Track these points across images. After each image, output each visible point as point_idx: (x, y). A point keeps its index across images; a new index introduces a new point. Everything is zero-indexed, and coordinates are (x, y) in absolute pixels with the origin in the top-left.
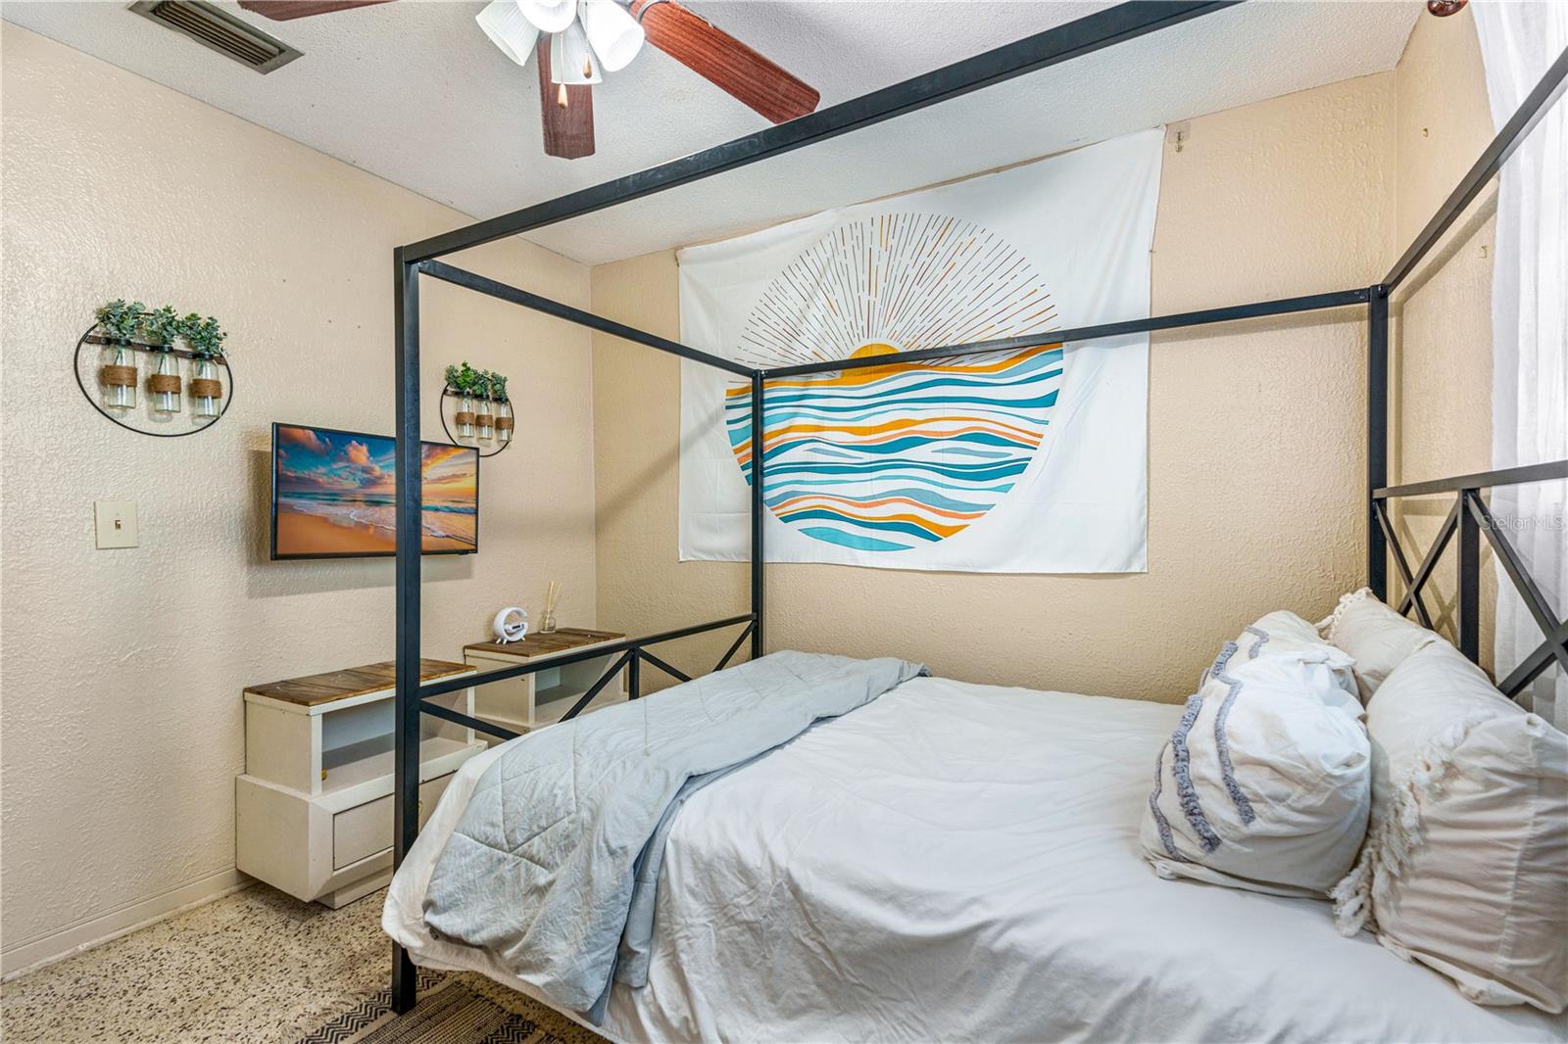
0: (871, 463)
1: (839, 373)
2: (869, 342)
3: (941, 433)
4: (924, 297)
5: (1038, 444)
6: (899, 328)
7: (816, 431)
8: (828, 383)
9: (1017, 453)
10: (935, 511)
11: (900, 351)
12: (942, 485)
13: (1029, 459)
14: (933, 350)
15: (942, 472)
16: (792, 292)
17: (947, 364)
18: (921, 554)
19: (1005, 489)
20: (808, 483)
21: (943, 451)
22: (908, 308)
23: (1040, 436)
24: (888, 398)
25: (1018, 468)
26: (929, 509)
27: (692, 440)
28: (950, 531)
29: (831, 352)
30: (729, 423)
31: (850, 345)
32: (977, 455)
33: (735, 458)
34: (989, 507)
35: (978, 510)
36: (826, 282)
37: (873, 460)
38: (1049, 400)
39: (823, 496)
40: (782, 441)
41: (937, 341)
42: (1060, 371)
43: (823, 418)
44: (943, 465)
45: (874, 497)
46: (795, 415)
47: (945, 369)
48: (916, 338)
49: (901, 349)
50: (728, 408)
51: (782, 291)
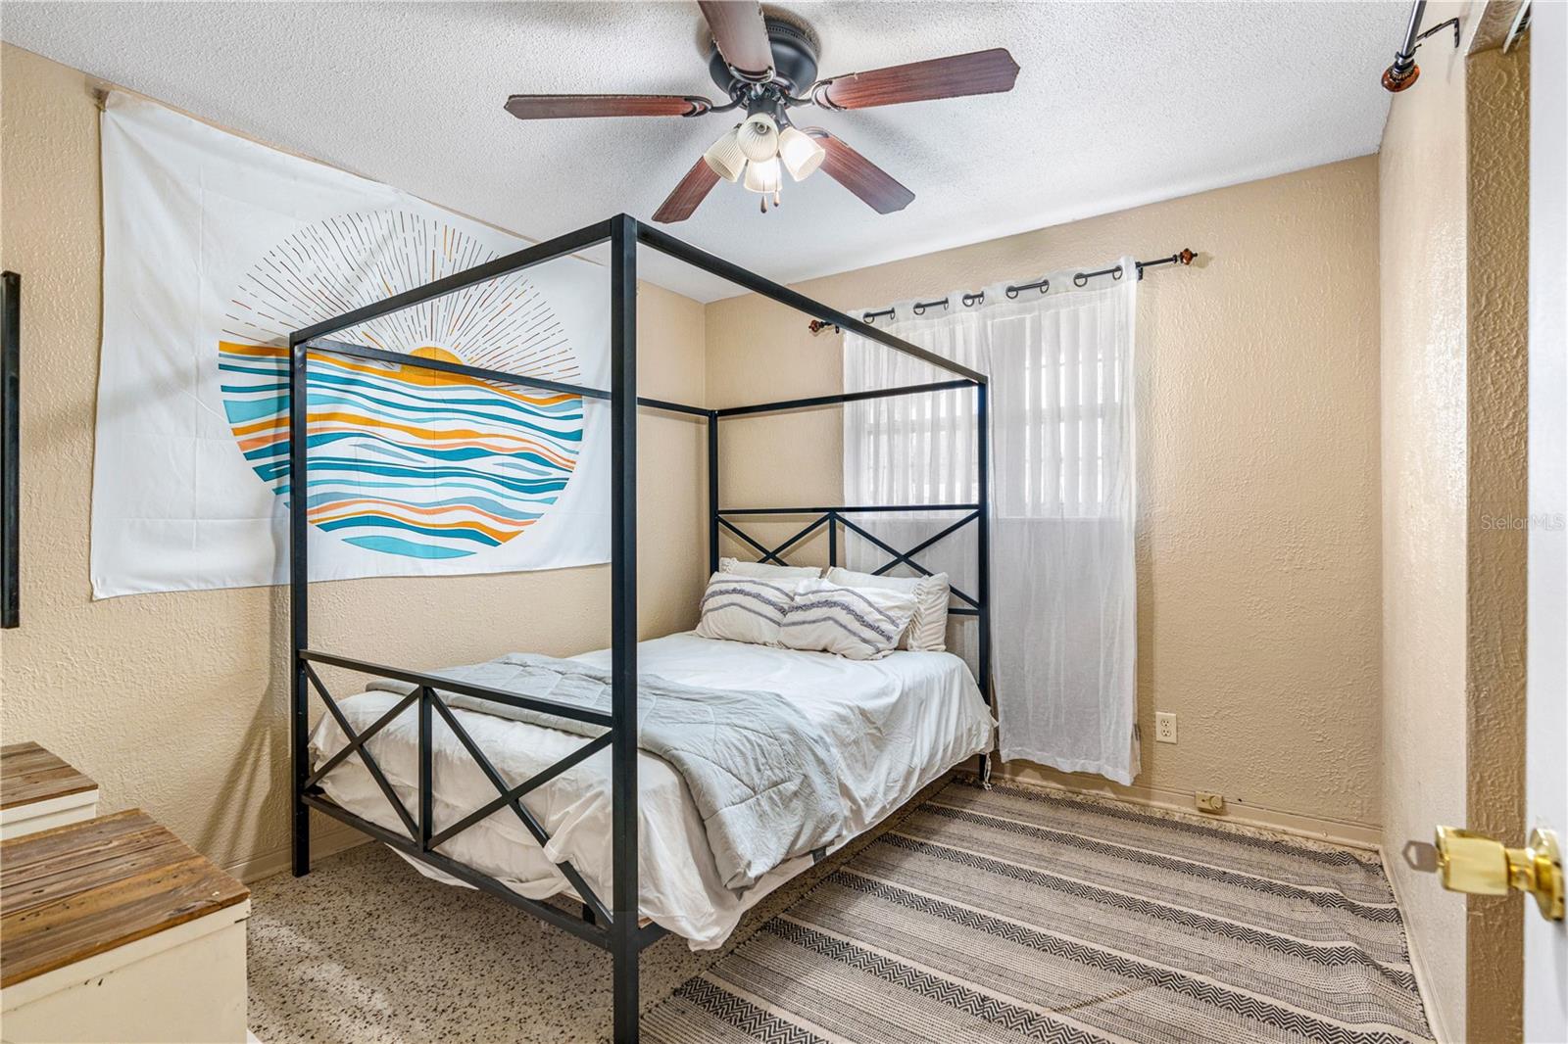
0: (435, 468)
1: (397, 368)
2: (432, 344)
3: (501, 449)
4: (486, 321)
5: (573, 468)
6: (463, 340)
7: (366, 425)
8: (385, 374)
9: (555, 474)
10: (495, 519)
11: (464, 364)
12: (502, 496)
13: (568, 479)
14: (493, 372)
15: (503, 484)
16: (334, 251)
17: (506, 389)
18: (482, 559)
19: (551, 501)
20: (359, 484)
21: (503, 465)
22: (470, 327)
23: (574, 463)
24: (452, 406)
25: (559, 485)
26: (490, 516)
27: (128, 402)
28: (507, 537)
29: (389, 342)
30: (224, 389)
31: (411, 340)
32: (528, 472)
33: (234, 442)
34: (539, 516)
35: (530, 518)
36: (383, 261)
37: (437, 466)
38: (577, 436)
39: (378, 500)
40: (321, 429)
41: (499, 365)
42: (581, 416)
43: (379, 412)
44: (502, 477)
45: (439, 504)
46: (340, 401)
47: (504, 392)
48: (478, 357)
49: (465, 362)
50: (222, 367)
51: (321, 243)
